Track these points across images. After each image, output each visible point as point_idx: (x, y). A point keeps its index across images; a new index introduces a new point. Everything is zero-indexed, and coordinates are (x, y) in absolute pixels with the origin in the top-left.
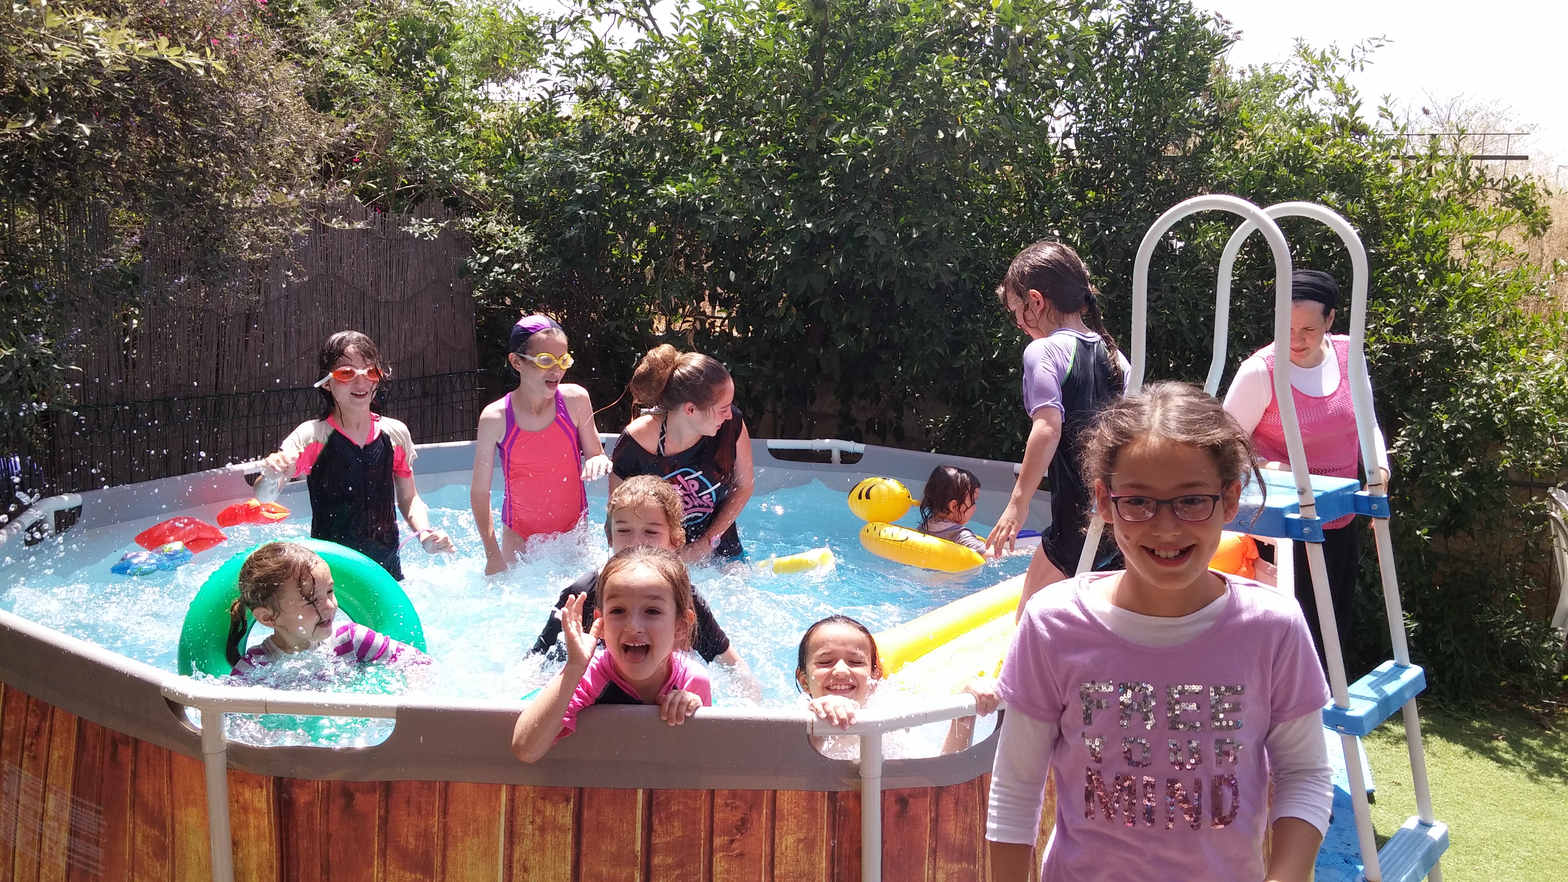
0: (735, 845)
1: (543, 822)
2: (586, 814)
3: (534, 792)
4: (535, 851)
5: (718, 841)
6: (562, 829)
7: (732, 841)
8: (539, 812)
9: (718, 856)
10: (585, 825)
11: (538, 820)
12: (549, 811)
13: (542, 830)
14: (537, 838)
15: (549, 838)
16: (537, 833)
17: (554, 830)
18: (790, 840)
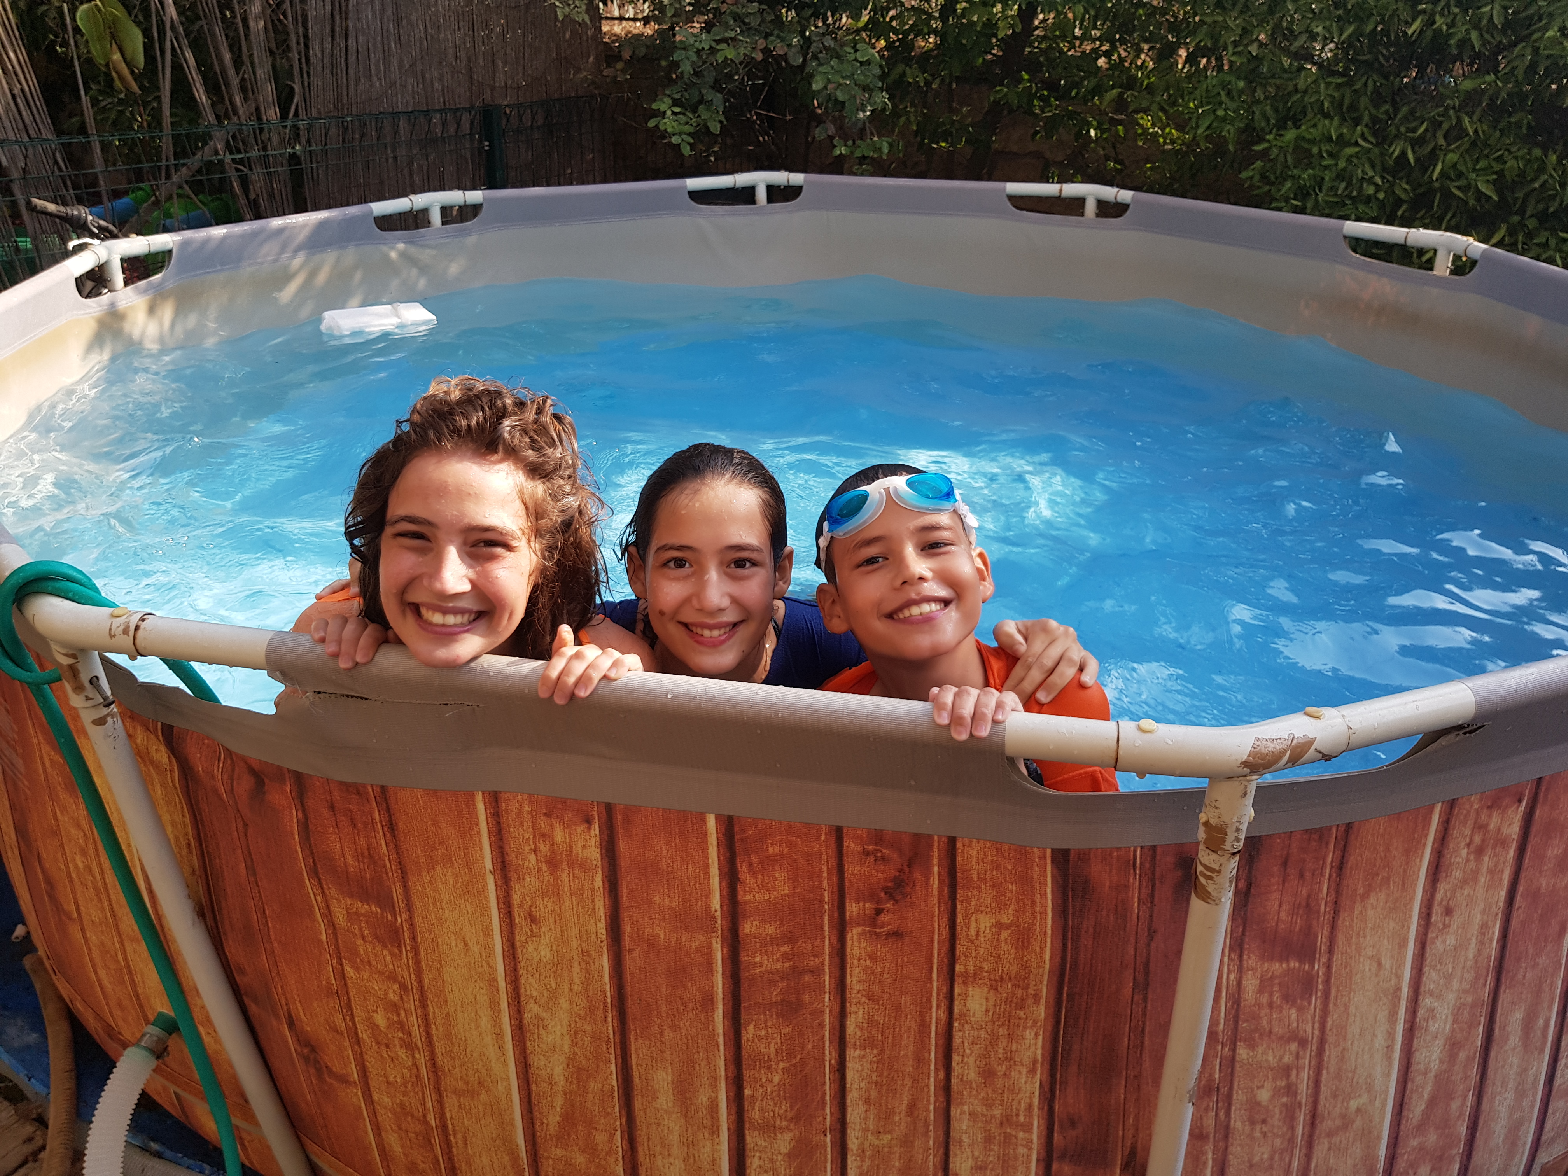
0: (884, 918)
1: (553, 852)
2: (622, 846)
3: (531, 803)
4: (544, 895)
5: (853, 909)
6: (583, 865)
7: (878, 912)
8: (544, 835)
9: (854, 934)
10: (623, 863)
11: (543, 848)
12: (559, 835)
13: (553, 864)
14: (547, 876)
15: (564, 876)
16: (545, 867)
17: (572, 864)
18: (985, 922)
